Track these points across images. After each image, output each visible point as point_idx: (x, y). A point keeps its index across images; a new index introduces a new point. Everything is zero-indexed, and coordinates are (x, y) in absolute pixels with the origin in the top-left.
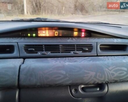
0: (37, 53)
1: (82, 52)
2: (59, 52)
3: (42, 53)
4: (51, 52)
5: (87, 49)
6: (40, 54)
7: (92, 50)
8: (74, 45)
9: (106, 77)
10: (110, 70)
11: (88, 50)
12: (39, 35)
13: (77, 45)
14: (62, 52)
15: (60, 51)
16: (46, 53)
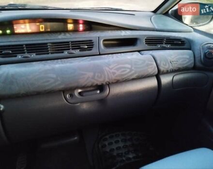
0: (16, 56)
1: (80, 51)
2: (48, 54)
3: (24, 56)
4: (36, 54)
5: (86, 47)
6: (20, 57)
7: (92, 47)
8: (68, 42)
9: (107, 77)
10: (111, 69)
11: (88, 48)
12: (16, 32)
13: (72, 42)
14: (52, 53)
15: (50, 51)
16: (29, 56)
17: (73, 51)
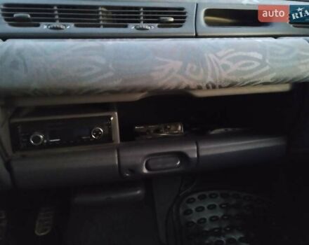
0: (38, 25)
3: (52, 26)
5: (172, 20)
8: (138, 8)
9: (210, 73)
10: (220, 58)
11: (174, 22)
13: (145, 8)
14: (105, 26)
15: (101, 22)
16: (62, 27)
17: (146, 26)
